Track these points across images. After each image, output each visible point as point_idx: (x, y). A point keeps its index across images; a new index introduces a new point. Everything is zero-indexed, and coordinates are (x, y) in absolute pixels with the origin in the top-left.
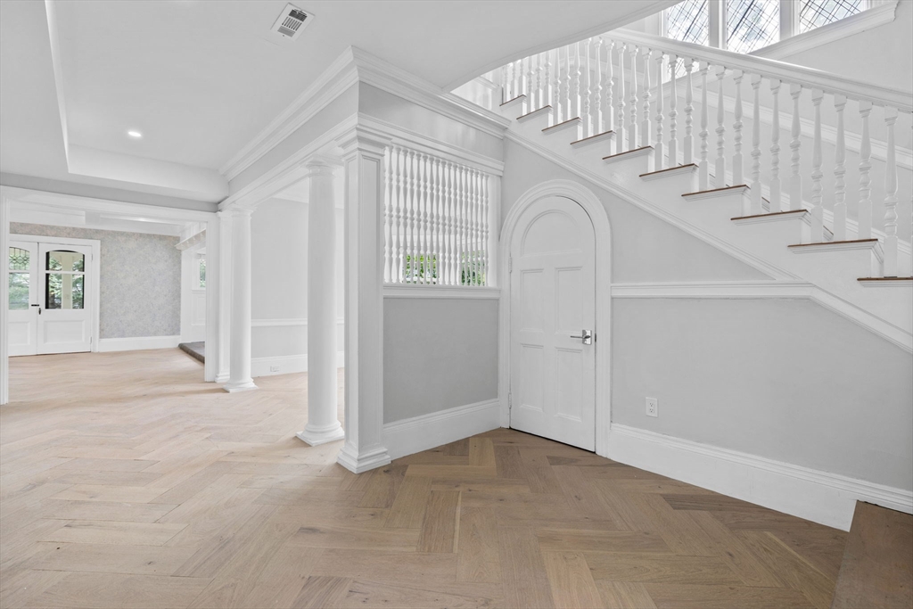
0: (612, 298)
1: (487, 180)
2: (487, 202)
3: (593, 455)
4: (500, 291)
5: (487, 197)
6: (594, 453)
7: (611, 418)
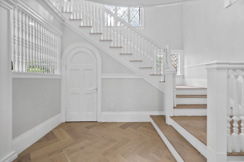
0: (102, 78)
1: (56, 36)
2: (56, 44)
3: (96, 122)
4: (61, 76)
5: (56, 43)
6: (97, 121)
7: (102, 111)
